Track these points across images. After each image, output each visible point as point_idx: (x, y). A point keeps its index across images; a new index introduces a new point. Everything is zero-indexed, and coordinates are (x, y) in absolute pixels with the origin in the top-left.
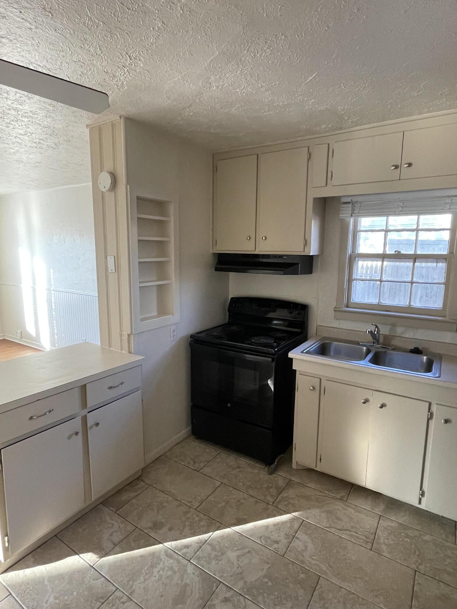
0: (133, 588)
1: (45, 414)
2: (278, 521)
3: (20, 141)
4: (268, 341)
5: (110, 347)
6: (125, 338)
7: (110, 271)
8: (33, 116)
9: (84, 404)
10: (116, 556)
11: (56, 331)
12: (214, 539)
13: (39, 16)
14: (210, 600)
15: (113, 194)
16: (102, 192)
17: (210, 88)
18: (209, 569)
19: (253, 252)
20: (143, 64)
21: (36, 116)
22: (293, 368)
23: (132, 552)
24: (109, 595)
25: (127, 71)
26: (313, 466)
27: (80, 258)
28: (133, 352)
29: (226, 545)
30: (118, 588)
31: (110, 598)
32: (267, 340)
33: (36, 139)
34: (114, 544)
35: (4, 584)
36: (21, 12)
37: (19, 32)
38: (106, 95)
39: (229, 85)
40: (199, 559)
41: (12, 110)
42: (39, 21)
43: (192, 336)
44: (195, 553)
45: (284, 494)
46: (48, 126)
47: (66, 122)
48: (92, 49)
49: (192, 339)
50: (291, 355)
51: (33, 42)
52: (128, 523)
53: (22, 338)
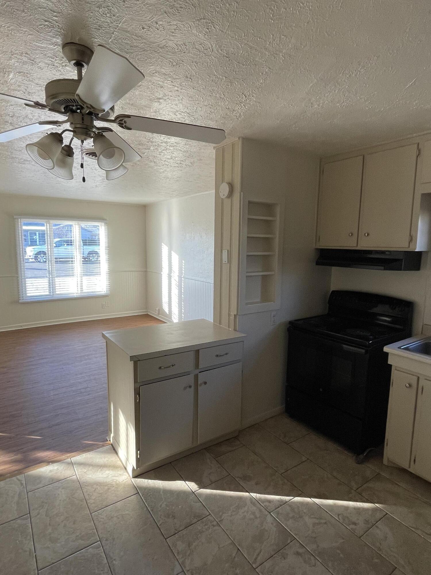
0: (222, 518)
1: (170, 367)
2: (359, 506)
3: (167, 163)
4: (365, 333)
5: (220, 324)
6: (232, 318)
7: (224, 262)
8: (177, 145)
9: (197, 365)
10: (212, 490)
11: (183, 311)
12: (294, 503)
13: (183, 82)
14: (284, 548)
15: (230, 200)
16: (222, 199)
17: (312, 107)
18: (286, 525)
19: (355, 248)
20: (255, 99)
21: (179, 145)
22: (389, 363)
23: (224, 492)
24: (204, 517)
25: (243, 105)
26: (406, 466)
27: (205, 252)
28: (237, 330)
29: (305, 511)
30: (210, 514)
31: (204, 519)
32: (363, 332)
33: (178, 161)
34: (211, 481)
35: (135, 485)
36: (172, 82)
37: (170, 94)
38: (223, 131)
39: (329, 102)
40: (278, 513)
41: (164, 143)
42: (183, 85)
43: (291, 323)
44: (276, 509)
45: (370, 485)
46: (186, 151)
47: (199, 147)
48: (218, 96)
49: (290, 325)
50: (386, 349)
51: (179, 98)
52: (223, 469)
53: (159, 314)
